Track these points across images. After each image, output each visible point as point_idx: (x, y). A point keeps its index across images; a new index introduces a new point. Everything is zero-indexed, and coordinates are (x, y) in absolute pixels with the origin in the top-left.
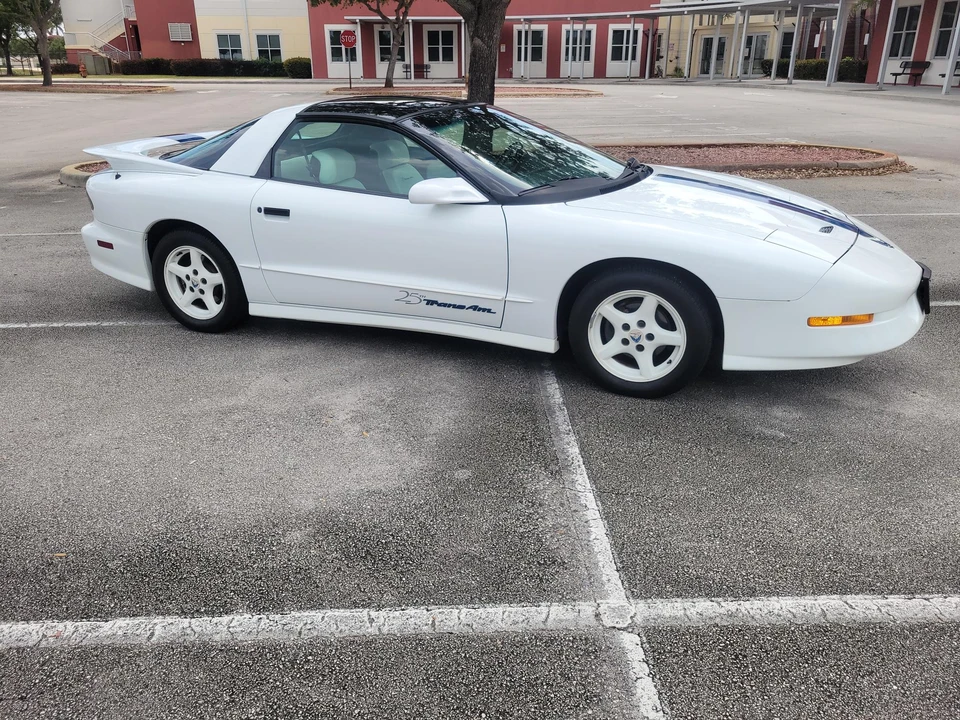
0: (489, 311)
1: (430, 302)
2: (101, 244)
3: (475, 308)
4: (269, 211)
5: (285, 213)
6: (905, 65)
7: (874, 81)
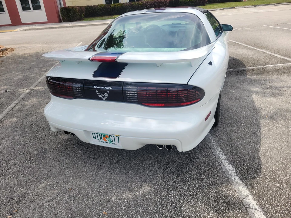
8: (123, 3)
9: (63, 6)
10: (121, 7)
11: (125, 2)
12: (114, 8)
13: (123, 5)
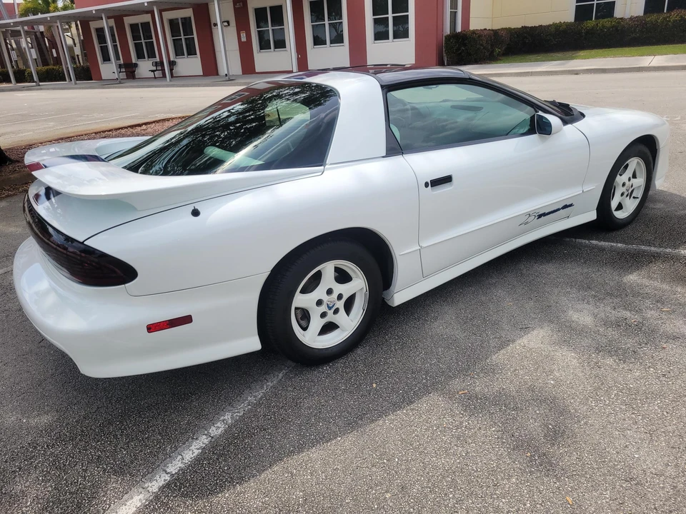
0: (571, 205)
1: (540, 216)
2: (152, 328)
3: (565, 207)
4: (436, 183)
5: (447, 180)
6: (120, 66)
7: (100, 78)
8: (622, 19)
9: (459, 29)
10: (612, 27)
11: (627, 16)
12: (591, 32)
13: (619, 23)
